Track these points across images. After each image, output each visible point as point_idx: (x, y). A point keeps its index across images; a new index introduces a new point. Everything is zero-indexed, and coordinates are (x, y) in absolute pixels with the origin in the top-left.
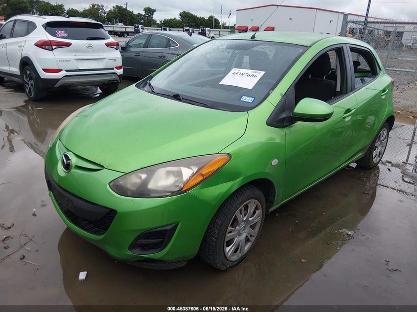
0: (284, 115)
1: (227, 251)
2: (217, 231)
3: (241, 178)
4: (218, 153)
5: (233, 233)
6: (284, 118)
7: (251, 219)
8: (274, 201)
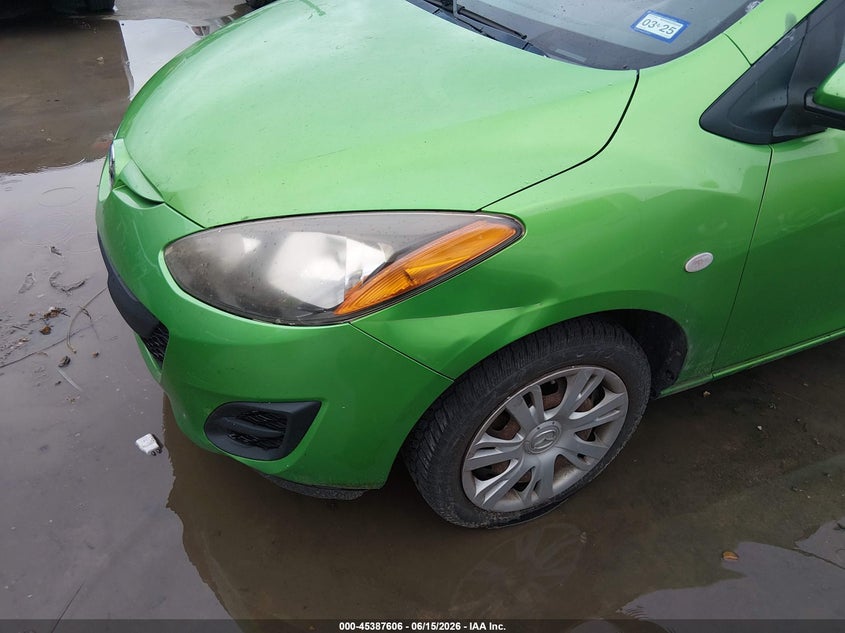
0: (778, 100)
1: (478, 491)
2: (432, 444)
3: (547, 304)
4: (480, 211)
5: (498, 452)
6: (781, 110)
7: (577, 416)
8: (678, 373)
